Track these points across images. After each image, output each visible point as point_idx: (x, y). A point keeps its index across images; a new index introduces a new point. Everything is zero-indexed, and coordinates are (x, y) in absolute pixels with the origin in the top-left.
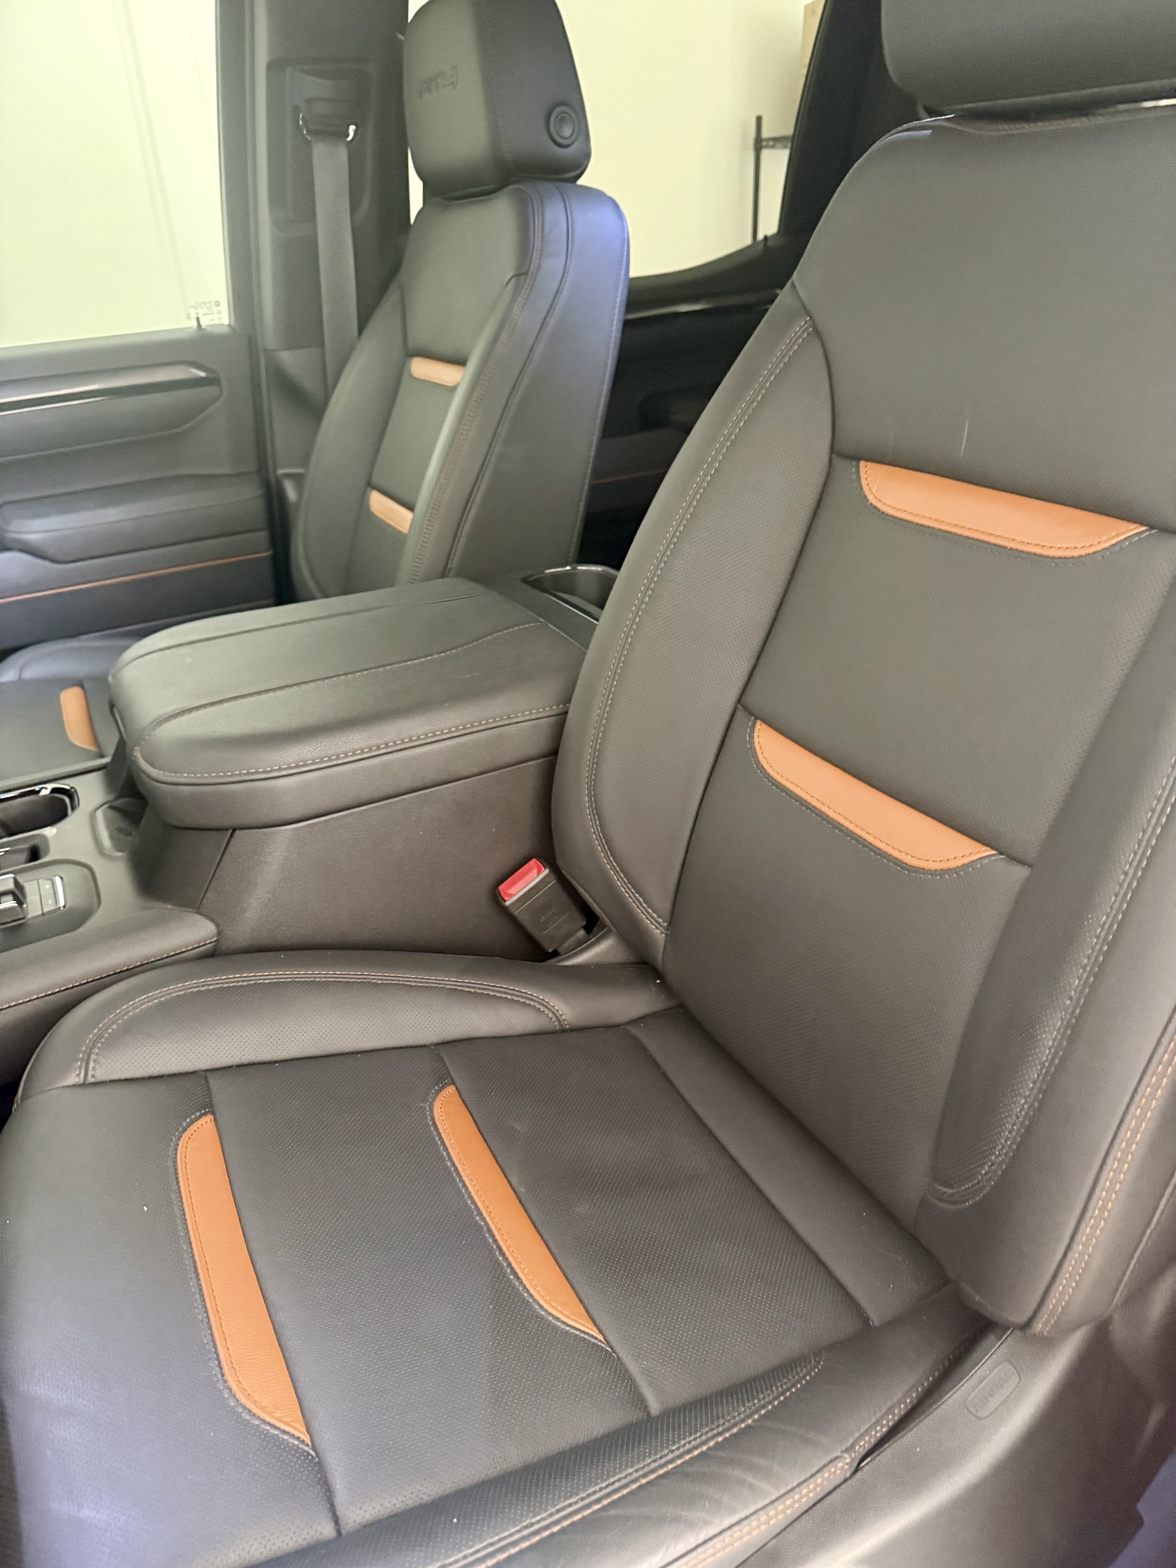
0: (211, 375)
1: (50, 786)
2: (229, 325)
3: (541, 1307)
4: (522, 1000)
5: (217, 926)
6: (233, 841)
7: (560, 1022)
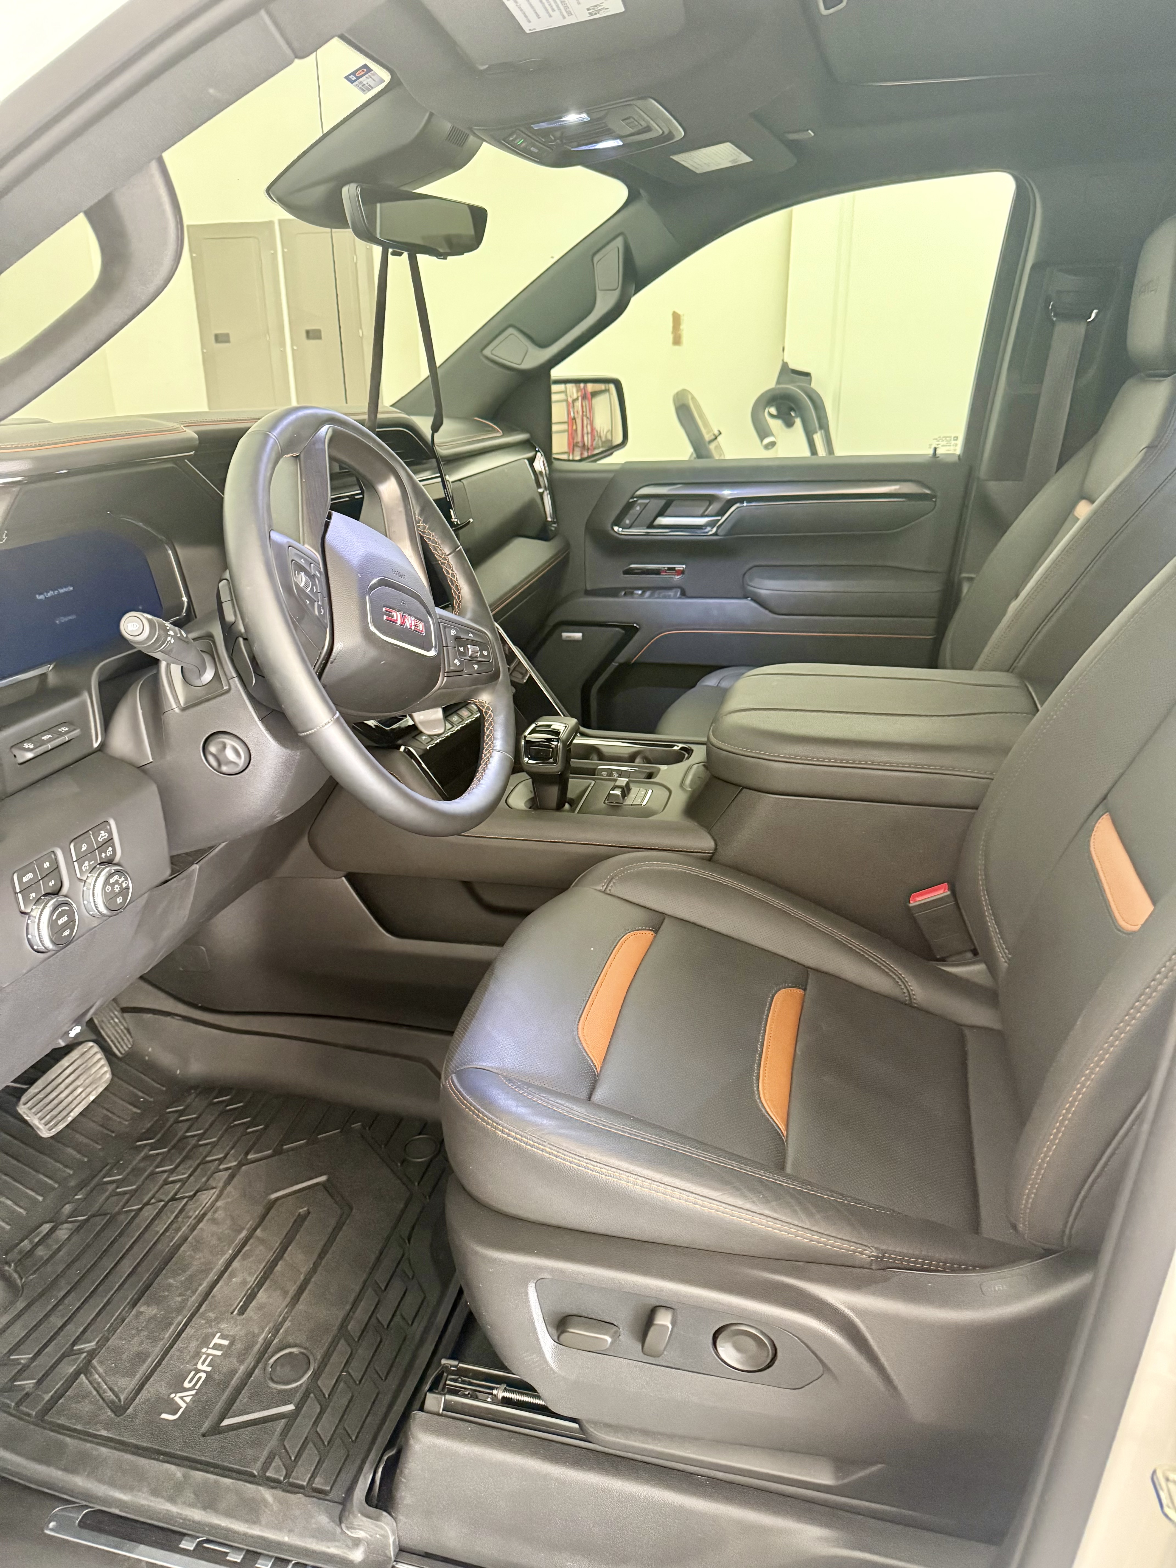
0: (933, 494)
1: (681, 745)
2: (959, 456)
3: (760, 1098)
4: (887, 970)
5: (716, 844)
6: (740, 795)
7: (910, 999)
